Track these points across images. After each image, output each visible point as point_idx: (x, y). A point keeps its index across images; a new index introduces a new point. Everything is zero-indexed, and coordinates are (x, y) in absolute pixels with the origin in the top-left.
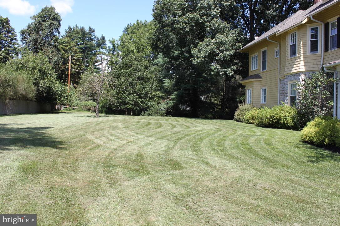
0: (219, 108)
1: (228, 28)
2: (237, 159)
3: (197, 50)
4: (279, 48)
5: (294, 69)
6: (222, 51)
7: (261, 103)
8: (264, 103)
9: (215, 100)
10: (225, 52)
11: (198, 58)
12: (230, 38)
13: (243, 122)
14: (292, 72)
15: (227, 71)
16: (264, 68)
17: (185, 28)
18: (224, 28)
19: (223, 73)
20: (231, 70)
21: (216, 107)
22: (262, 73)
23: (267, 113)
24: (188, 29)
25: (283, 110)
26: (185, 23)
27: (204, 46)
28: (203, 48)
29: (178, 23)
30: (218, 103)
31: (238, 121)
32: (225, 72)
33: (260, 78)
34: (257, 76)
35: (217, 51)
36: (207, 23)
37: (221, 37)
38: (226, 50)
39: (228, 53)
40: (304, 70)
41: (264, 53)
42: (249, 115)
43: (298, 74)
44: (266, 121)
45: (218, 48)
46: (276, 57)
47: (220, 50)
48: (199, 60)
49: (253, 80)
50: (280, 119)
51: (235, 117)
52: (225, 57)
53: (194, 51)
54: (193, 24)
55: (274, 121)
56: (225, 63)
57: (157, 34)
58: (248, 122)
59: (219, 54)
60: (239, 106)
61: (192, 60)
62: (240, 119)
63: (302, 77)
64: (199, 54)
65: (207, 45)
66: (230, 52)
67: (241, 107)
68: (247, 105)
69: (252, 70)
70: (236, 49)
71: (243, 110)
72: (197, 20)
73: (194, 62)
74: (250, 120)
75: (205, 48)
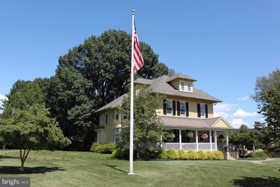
0: (83, 145)
1: (88, 100)
2: (85, 159)
3: (71, 112)
4: (113, 114)
5: (117, 126)
6: (84, 114)
7: (105, 142)
8: (106, 142)
9: (80, 139)
10: (86, 114)
11: (71, 117)
12: (89, 106)
13: (94, 152)
14: (116, 127)
15: (87, 124)
16: (106, 123)
17: (64, 99)
18: (86, 100)
19: (85, 125)
20: (89, 124)
21: (81, 145)
22: (105, 126)
23: (104, 146)
24: (66, 100)
25: (111, 145)
26: (65, 96)
27: (75, 110)
28: (74, 111)
29: (60, 96)
30: (82, 141)
31: (93, 152)
32: (86, 125)
33: (104, 128)
34: (103, 127)
35: (82, 113)
36: (77, 97)
37: (84, 106)
38: (87, 113)
39: (88, 114)
40: (121, 127)
41: (107, 115)
42: (97, 148)
43: (119, 128)
44: (103, 151)
45: (82, 111)
46: (112, 118)
47: (83, 113)
48: (72, 118)
49: (101, 129)
50: (109, 149)
51: (91, 150)
52: (86, 117)
53: (69, 112)
54: (69, 97)
55: (107, 150)
56: (86, 120)
57: (47, 99)
58: (97, 152)
59: (83, 115)
60: (93, 143)
61: (68, 118)
62: (93, 150)
63: (120, 130)
64: (72, 114)
65: (77, 110)
66: (89, 114)
67: (94, 144)
68: (98, 143)
69: (101, 124)
70: (92, 112)
71: (95, 146)
72: (71, 95)
73: (69, 119)
74: (98, 151)
75: (75, 111)
